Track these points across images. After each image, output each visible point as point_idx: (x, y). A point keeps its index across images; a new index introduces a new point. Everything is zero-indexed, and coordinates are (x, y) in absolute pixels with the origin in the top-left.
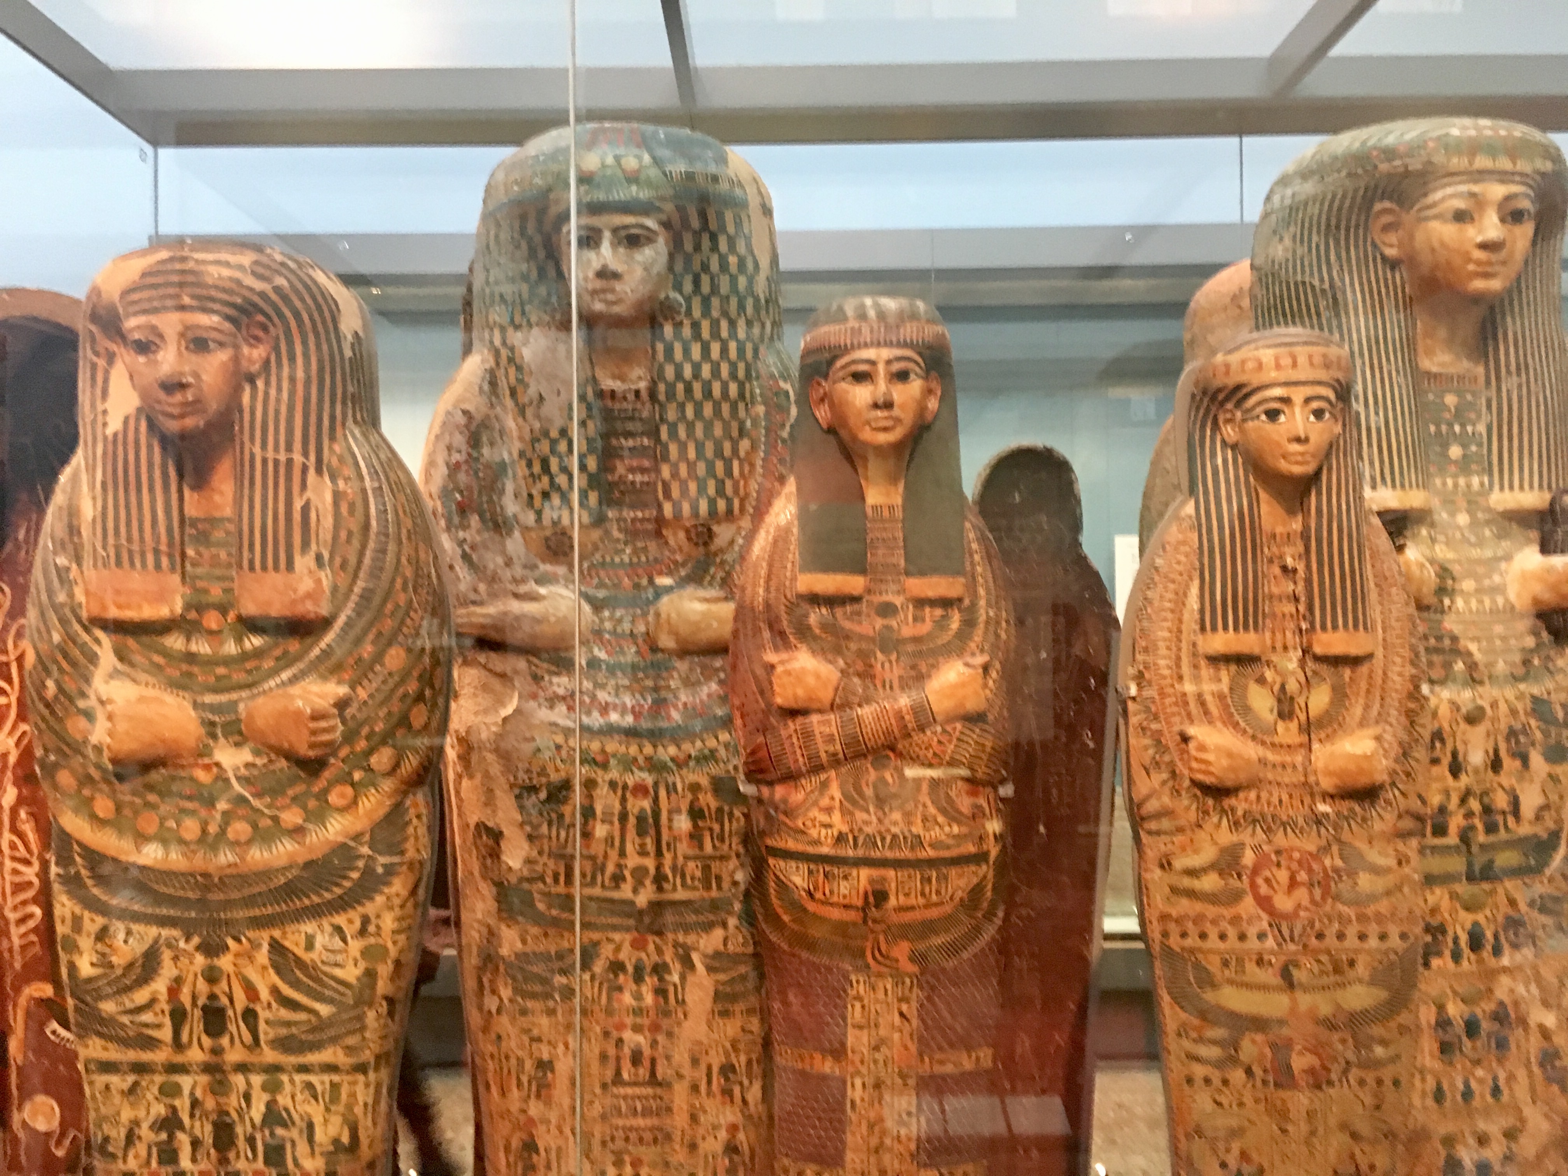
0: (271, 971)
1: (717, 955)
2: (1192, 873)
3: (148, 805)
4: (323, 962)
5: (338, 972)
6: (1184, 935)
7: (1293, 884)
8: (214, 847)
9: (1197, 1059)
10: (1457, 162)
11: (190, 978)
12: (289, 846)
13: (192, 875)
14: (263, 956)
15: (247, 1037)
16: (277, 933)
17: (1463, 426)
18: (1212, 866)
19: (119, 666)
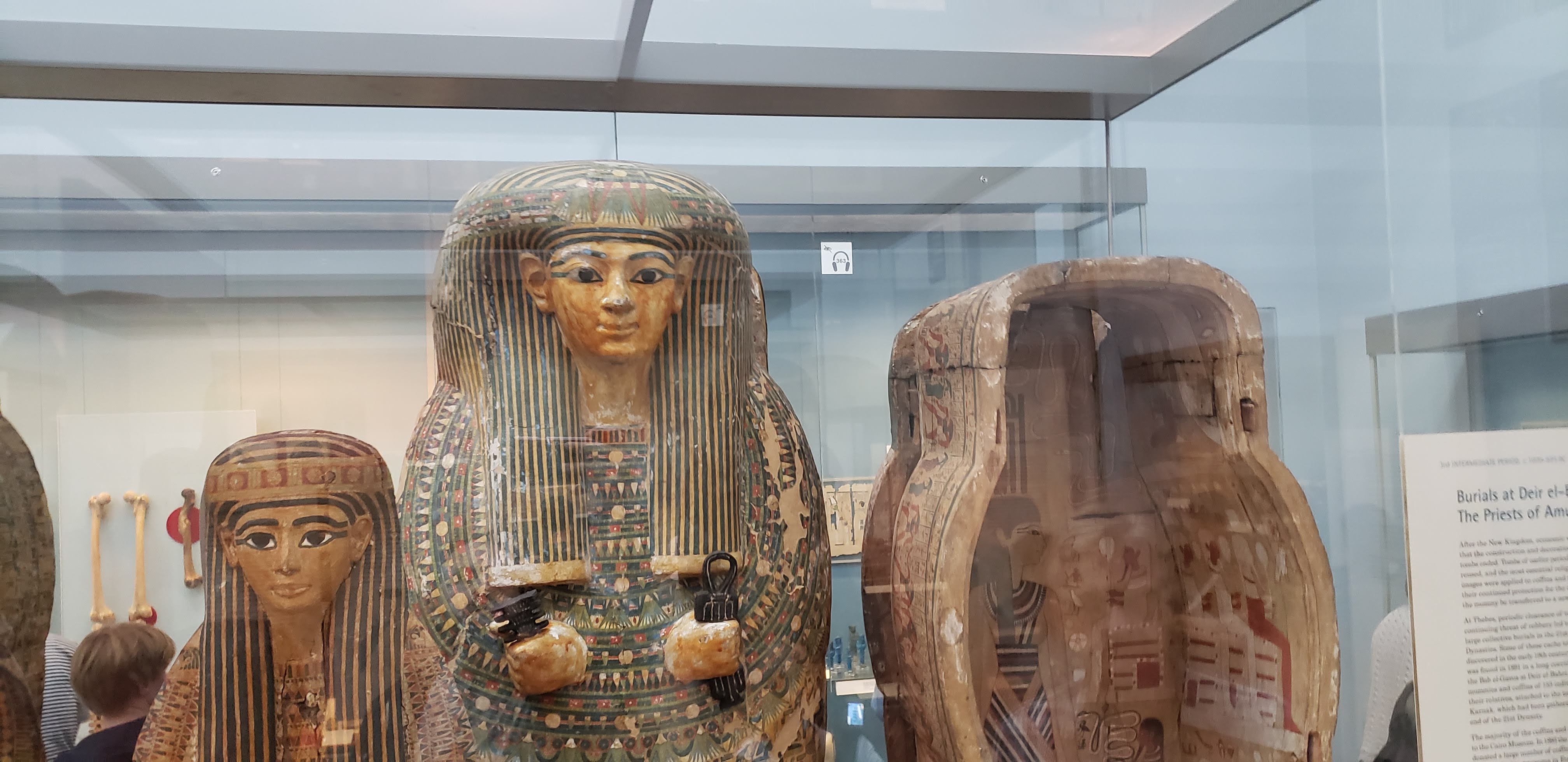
10: (581, 219)
17: (627, 483)
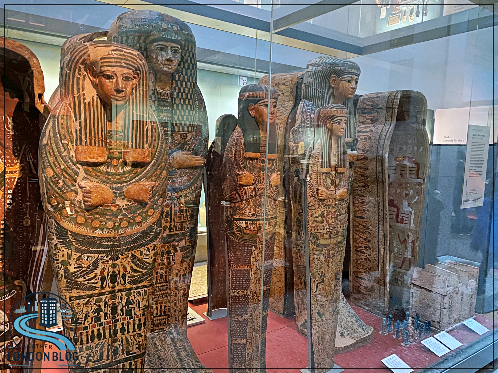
0: (131, 262)
1: (183, 247)
2: (317, 217)
3: (96, 218)
4: (144, 258)
5: (147, 260)
6: (315, 230)
7: (332, 218)
8: (117, 229)
9: (315, 254)
11: (108, 267)
12: (137, 227)
13: (110, 238)
14: (129, 259)
15: (123, 282)
16: (133, 252)
18: (320, 216)
19: (86, 176)
